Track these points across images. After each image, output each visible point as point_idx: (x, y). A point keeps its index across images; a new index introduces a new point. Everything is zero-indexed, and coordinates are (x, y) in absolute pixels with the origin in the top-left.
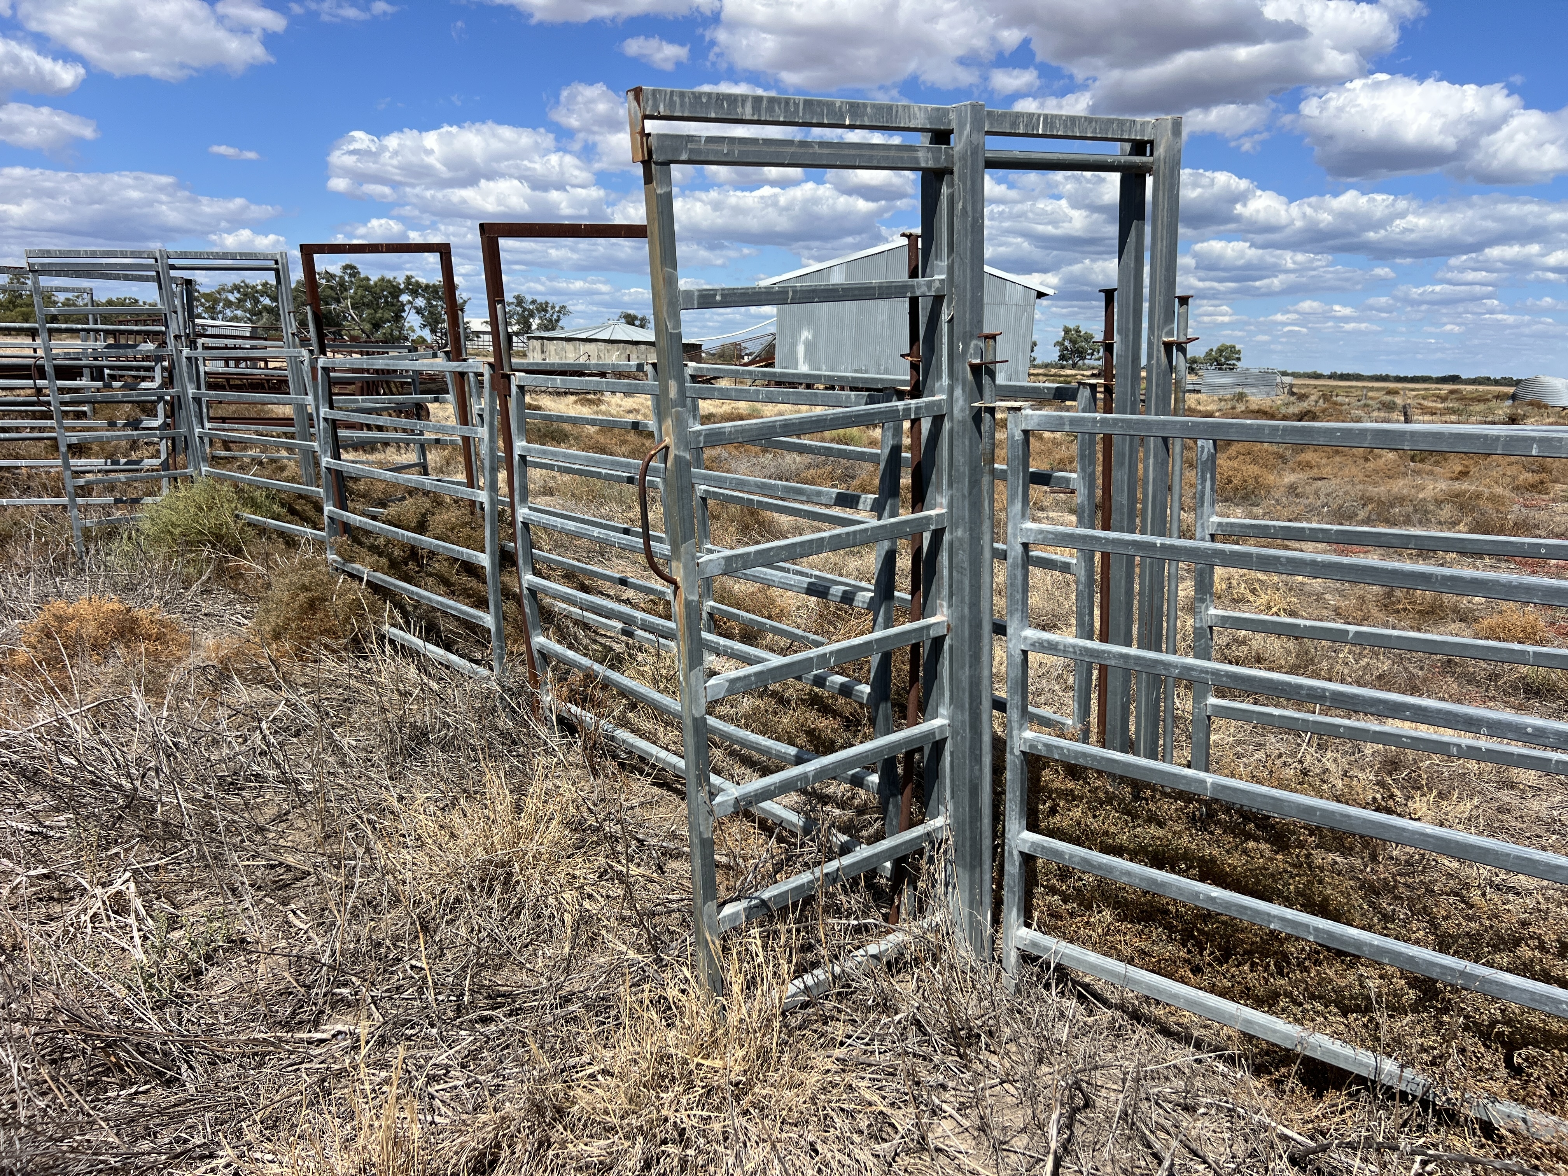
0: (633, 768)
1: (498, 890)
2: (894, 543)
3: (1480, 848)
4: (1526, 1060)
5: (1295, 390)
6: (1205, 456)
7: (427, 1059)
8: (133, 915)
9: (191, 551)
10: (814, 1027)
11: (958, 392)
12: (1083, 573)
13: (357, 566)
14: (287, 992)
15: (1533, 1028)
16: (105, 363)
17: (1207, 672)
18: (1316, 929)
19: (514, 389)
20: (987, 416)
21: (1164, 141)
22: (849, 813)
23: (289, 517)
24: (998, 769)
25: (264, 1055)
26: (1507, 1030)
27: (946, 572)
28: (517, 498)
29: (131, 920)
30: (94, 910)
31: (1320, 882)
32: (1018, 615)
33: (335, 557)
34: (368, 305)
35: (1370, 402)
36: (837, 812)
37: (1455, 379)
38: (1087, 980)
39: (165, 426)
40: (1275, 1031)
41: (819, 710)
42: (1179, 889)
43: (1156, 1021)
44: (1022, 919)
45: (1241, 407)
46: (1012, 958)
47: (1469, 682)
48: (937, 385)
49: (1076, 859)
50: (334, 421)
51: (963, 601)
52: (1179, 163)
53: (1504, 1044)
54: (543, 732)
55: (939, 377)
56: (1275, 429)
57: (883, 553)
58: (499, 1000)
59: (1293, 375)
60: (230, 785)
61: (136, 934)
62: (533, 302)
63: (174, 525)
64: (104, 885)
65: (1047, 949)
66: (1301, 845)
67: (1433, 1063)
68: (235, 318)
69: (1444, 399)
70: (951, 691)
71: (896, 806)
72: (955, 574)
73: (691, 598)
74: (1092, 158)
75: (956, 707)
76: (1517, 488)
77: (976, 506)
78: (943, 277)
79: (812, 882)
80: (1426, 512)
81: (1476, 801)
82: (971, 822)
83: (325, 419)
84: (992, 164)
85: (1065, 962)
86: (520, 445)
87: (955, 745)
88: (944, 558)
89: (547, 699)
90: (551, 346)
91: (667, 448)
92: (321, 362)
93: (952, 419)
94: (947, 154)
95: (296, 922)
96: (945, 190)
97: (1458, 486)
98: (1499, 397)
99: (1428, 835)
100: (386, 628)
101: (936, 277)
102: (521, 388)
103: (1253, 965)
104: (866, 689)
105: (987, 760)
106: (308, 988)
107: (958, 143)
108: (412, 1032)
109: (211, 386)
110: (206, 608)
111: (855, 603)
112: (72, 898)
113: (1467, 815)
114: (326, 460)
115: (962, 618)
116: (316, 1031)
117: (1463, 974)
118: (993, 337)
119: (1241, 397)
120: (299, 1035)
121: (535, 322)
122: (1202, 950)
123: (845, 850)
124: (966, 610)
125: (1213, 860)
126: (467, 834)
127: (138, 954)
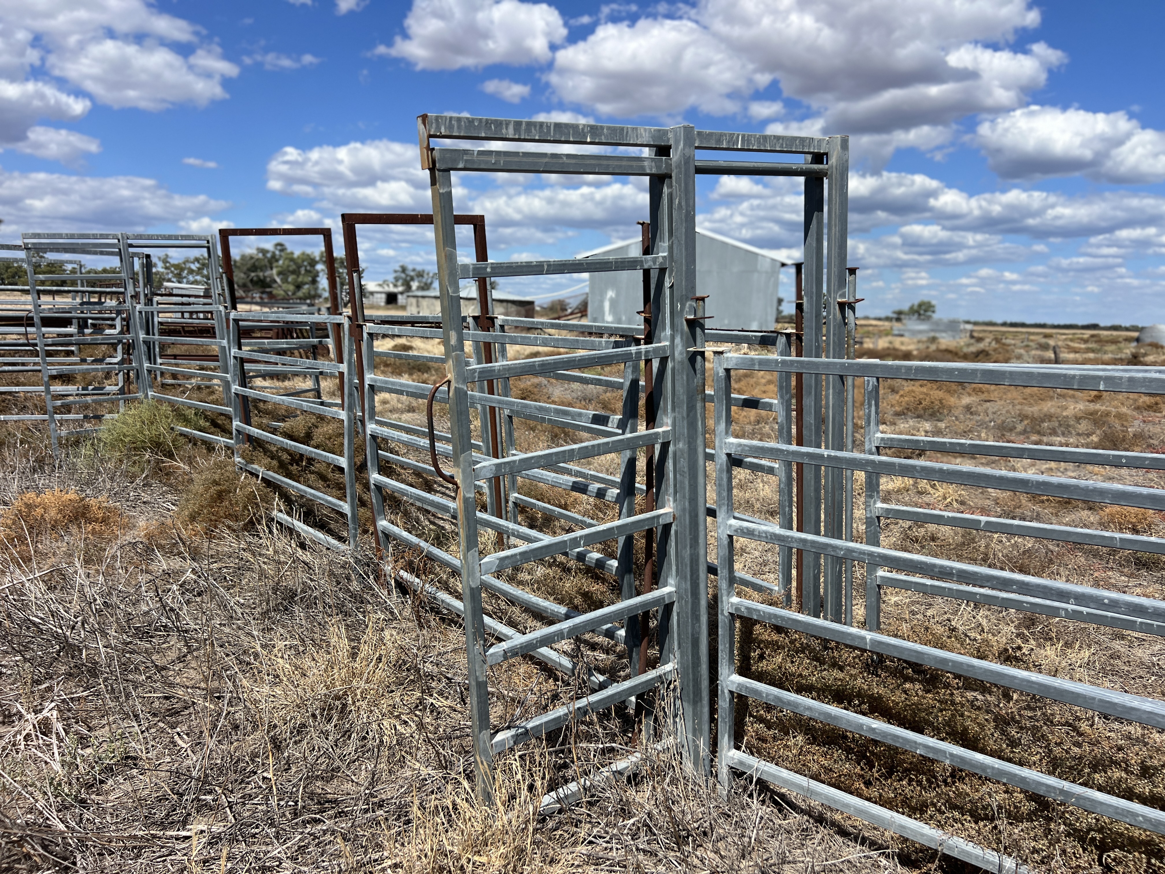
0: (452, 621)
1: (335, 718)
2: (634, 452)
3: (1073, 693)
4: (1114, 860)
5: (975, 334)
6: (870, 388)
7: (266, 853)
8: (54, 736)
9: (135, 455)
10: (565, 828)
11: (678, 340)
12: (783, 475)
13: (255, 466)
14: (164, 798)
15: (1121, 835)
16: (89, 315)
17: (864, 554)
18: (951, 755)
19: (365, 336)
20: (699, 358)
21: (835, 153)
22: (612, 657)
23: (213, 429)
24: (713, 627)
25: (141, 848)
26: (1098, 836)
27: (671, 475)
28: (367, 416)
29: (54, 741)
30: (26, 732)
31: (962, 715)
32: (724, 508)
33: (239, 459)
34: (293, 272)
35: (1031, 344)
36: (604, 656)
37: (1095, 327)
38: (783, 790)
39: (122, 362)
40: (923, 835)
41: (592, 577)
42: (848, 721)
43: (834, 824)
44: (732, 743)
45: (933, 347)
46: (724, 772)
47: (1095, 556)
48: (663, 335)
49: (771, 697)
50: (241, 359)
51: (684, 497)
52: (847, 170)
53: (1096, 847)
54: (383, 593)
55: (664, 329)
56: (909, 368)
57: (626, 460)
58: (327, 805)
59: (975, 324)
60: (144, 634)
61: (56, 751)
62: (414, 270)
63: (125, 436)
64: (36, 712)
65: (750, 767)
66: (947, 686)
67: (1043, 862)
68: (196, 282)
69: (1086, 341)
70: (677, 566)
71: (638, 654)
72: (678, 476)
73: (468, 495)
74: (780, 166)
75: (681, 578)
76: (1138, 408)
77: (692, 425)
78: (665, 254)
79: (566, 715)
80: (1069, 426)
81: (1092, 650)
82: (693, 667)
83: (235, 357)
84: (700, 170)
85: (764, 777)
86: (369, 377)
87: (681, 607)
88: (670, 464)
89: (388, 568)
90: (424, 303)
91: (449, 382)
92: (233, 315)
93: (673, 359)
94: (666, 163)
95: (180, 742)
96: (666, 190)
97: (1092, 407)
98: (1128, 340)
99: (1033, 682)
100: (275, 513)
101: (661, 254)
102: (370, 335)
103: (911, 780)
104: (614, 563)
105: (704, 619)
106: (181, 795)
107: (675, 155)
108: (257, 831)
109: (162, 333)
110: (146, 498)
111: (607, 498)
112: (13, 722)
113: (1086, 660)
114: (235, 388)
115: (684, 510)
116: (184, 830)
117: (1062, 791)
118: (703, 299)
119: (933, 340)
120: (169, 833)
121: (415, 285)
122: (872, 767)
123: (602, 686)
124: (687, 504)
125: (880, 697)
126: (314, 673)
127: (57, 767)
